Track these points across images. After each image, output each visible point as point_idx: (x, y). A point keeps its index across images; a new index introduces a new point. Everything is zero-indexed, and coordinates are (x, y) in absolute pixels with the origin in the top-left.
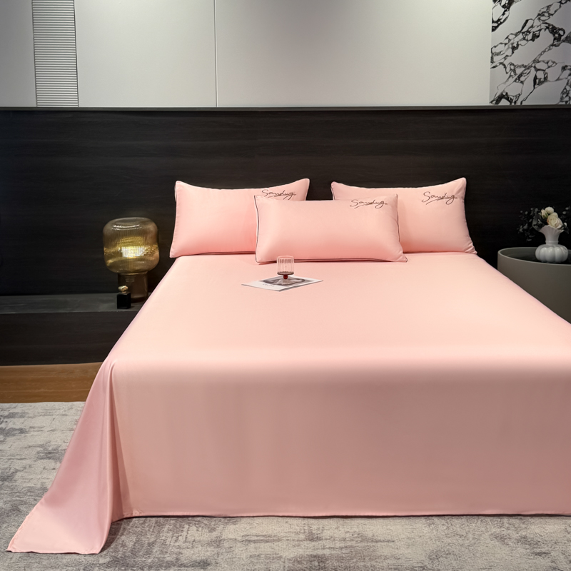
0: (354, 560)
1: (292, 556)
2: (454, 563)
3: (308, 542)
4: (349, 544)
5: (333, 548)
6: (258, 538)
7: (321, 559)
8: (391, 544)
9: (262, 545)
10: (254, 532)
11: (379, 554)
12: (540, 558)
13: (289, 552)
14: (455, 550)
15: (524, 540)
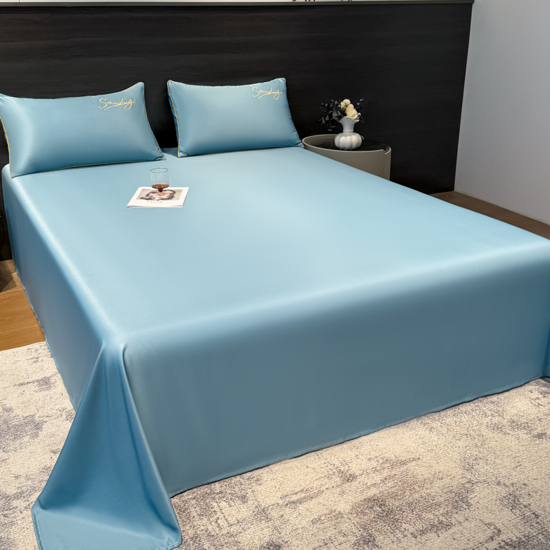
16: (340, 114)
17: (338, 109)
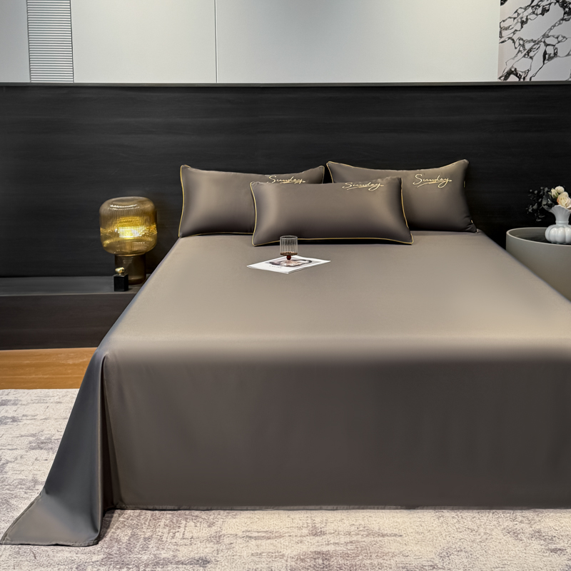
0: (360, 557)
1: (295, 553)
2: (465, 560)
3: (312, 537)
4: (355, 538)
5: (338, 543)
6: (260, 534)
7: (325, 556)
8: (399, 539)
9: (264, 542)
10: (255, 527)
11: (386, 550)
12: (556, 555)
13: (291, 549)
14: (466, 546)
15: (538, 535)
16: (550, 202)
17: (548, 196)
